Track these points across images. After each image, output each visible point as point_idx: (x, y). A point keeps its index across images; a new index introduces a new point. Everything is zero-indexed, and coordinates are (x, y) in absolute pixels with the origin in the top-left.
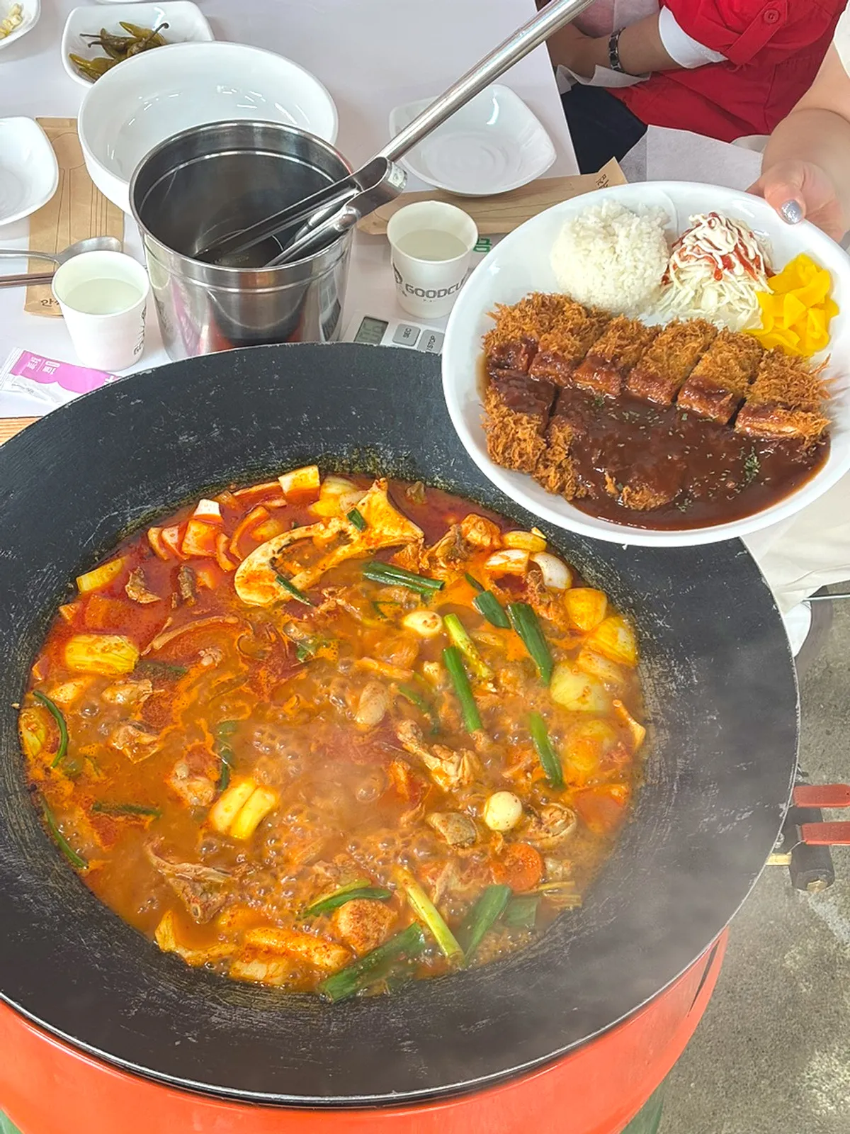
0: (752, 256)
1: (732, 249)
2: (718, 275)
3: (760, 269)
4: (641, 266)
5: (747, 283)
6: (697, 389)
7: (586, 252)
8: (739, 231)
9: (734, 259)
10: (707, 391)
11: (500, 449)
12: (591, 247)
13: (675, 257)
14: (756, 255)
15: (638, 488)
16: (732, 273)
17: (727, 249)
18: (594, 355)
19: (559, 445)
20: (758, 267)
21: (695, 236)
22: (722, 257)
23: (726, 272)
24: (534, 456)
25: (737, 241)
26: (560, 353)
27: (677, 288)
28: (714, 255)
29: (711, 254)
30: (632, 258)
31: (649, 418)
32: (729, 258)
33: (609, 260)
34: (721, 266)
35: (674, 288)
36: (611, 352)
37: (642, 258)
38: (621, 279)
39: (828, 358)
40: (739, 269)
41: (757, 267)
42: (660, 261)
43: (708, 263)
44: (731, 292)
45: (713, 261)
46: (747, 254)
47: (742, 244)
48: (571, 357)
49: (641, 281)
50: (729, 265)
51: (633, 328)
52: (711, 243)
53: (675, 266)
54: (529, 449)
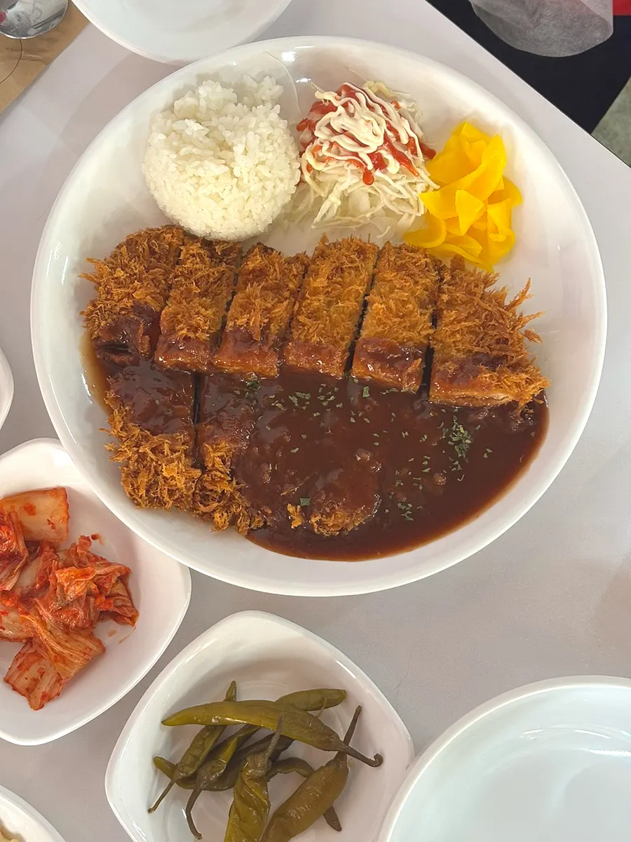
0: (405, 140)
1: (381, 141)
2: (368, 178)
3: (416, 155)
4: (269, 185)
5: (405, 181)
6: (377, 357)
7: (195, 180)
8: (383, 108)
9: (387, 155)
10: (387, 356)
11: (143, 492)
12: (200, 172)
13: (308, 157)
14: (410, 137)
15: (328, 510)
16: (386, 172)
17: (375, 143)
18: (237, 329)
19: (217, 470)
20: (414, 152)
21: (329, 126)
22: (371, 155)
23: (378, 173)
24: (188, 490)
25: (384, 126)
26: (192, 335)
27: (315, 192)
28: (360, 155)
29: (356, 154)
30: (257, 179)
31: (322, 398)
32: (380, 156)
33: (229, 187)
34: (370, 167)
35: (312, 192)
36: (258, 324)
37: (269, 175)
38: (247, 209)
39: (528, 286)
40: (394, 166)
41: (412, 153)
42: (291, 167)
43: (355, 168)
44: (385, 193)
45: (361, 164)
46: (398, 139)
47: (390, 128)
48: (205, 336)
49: (273, 202)
50: (380, 164)
51: (275, 270)
52: (353, 138)
53: (309, 168)
54: (181, 485)
